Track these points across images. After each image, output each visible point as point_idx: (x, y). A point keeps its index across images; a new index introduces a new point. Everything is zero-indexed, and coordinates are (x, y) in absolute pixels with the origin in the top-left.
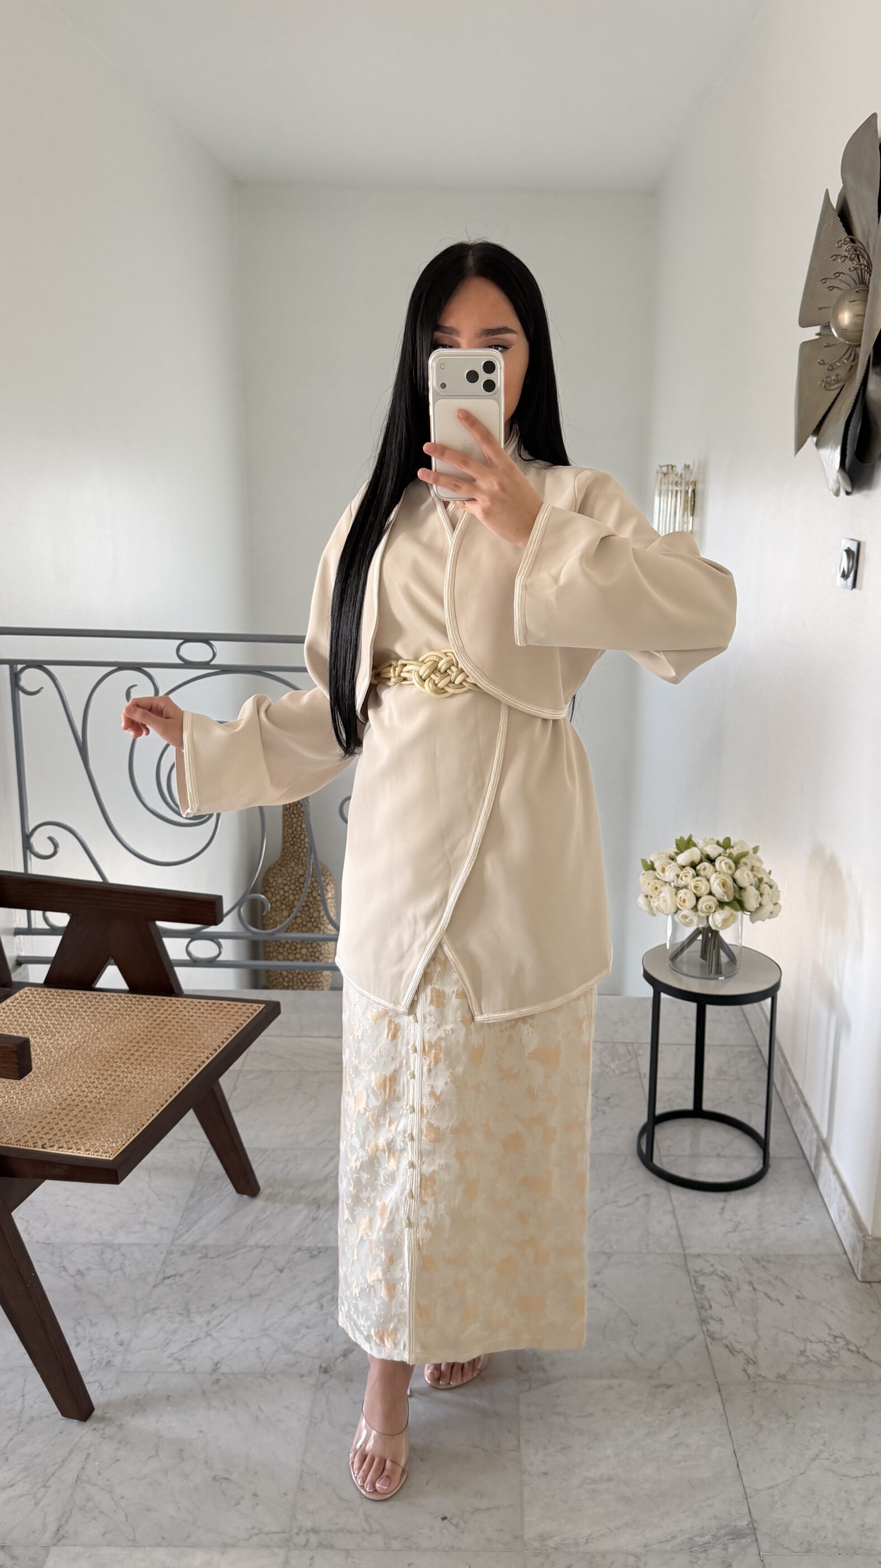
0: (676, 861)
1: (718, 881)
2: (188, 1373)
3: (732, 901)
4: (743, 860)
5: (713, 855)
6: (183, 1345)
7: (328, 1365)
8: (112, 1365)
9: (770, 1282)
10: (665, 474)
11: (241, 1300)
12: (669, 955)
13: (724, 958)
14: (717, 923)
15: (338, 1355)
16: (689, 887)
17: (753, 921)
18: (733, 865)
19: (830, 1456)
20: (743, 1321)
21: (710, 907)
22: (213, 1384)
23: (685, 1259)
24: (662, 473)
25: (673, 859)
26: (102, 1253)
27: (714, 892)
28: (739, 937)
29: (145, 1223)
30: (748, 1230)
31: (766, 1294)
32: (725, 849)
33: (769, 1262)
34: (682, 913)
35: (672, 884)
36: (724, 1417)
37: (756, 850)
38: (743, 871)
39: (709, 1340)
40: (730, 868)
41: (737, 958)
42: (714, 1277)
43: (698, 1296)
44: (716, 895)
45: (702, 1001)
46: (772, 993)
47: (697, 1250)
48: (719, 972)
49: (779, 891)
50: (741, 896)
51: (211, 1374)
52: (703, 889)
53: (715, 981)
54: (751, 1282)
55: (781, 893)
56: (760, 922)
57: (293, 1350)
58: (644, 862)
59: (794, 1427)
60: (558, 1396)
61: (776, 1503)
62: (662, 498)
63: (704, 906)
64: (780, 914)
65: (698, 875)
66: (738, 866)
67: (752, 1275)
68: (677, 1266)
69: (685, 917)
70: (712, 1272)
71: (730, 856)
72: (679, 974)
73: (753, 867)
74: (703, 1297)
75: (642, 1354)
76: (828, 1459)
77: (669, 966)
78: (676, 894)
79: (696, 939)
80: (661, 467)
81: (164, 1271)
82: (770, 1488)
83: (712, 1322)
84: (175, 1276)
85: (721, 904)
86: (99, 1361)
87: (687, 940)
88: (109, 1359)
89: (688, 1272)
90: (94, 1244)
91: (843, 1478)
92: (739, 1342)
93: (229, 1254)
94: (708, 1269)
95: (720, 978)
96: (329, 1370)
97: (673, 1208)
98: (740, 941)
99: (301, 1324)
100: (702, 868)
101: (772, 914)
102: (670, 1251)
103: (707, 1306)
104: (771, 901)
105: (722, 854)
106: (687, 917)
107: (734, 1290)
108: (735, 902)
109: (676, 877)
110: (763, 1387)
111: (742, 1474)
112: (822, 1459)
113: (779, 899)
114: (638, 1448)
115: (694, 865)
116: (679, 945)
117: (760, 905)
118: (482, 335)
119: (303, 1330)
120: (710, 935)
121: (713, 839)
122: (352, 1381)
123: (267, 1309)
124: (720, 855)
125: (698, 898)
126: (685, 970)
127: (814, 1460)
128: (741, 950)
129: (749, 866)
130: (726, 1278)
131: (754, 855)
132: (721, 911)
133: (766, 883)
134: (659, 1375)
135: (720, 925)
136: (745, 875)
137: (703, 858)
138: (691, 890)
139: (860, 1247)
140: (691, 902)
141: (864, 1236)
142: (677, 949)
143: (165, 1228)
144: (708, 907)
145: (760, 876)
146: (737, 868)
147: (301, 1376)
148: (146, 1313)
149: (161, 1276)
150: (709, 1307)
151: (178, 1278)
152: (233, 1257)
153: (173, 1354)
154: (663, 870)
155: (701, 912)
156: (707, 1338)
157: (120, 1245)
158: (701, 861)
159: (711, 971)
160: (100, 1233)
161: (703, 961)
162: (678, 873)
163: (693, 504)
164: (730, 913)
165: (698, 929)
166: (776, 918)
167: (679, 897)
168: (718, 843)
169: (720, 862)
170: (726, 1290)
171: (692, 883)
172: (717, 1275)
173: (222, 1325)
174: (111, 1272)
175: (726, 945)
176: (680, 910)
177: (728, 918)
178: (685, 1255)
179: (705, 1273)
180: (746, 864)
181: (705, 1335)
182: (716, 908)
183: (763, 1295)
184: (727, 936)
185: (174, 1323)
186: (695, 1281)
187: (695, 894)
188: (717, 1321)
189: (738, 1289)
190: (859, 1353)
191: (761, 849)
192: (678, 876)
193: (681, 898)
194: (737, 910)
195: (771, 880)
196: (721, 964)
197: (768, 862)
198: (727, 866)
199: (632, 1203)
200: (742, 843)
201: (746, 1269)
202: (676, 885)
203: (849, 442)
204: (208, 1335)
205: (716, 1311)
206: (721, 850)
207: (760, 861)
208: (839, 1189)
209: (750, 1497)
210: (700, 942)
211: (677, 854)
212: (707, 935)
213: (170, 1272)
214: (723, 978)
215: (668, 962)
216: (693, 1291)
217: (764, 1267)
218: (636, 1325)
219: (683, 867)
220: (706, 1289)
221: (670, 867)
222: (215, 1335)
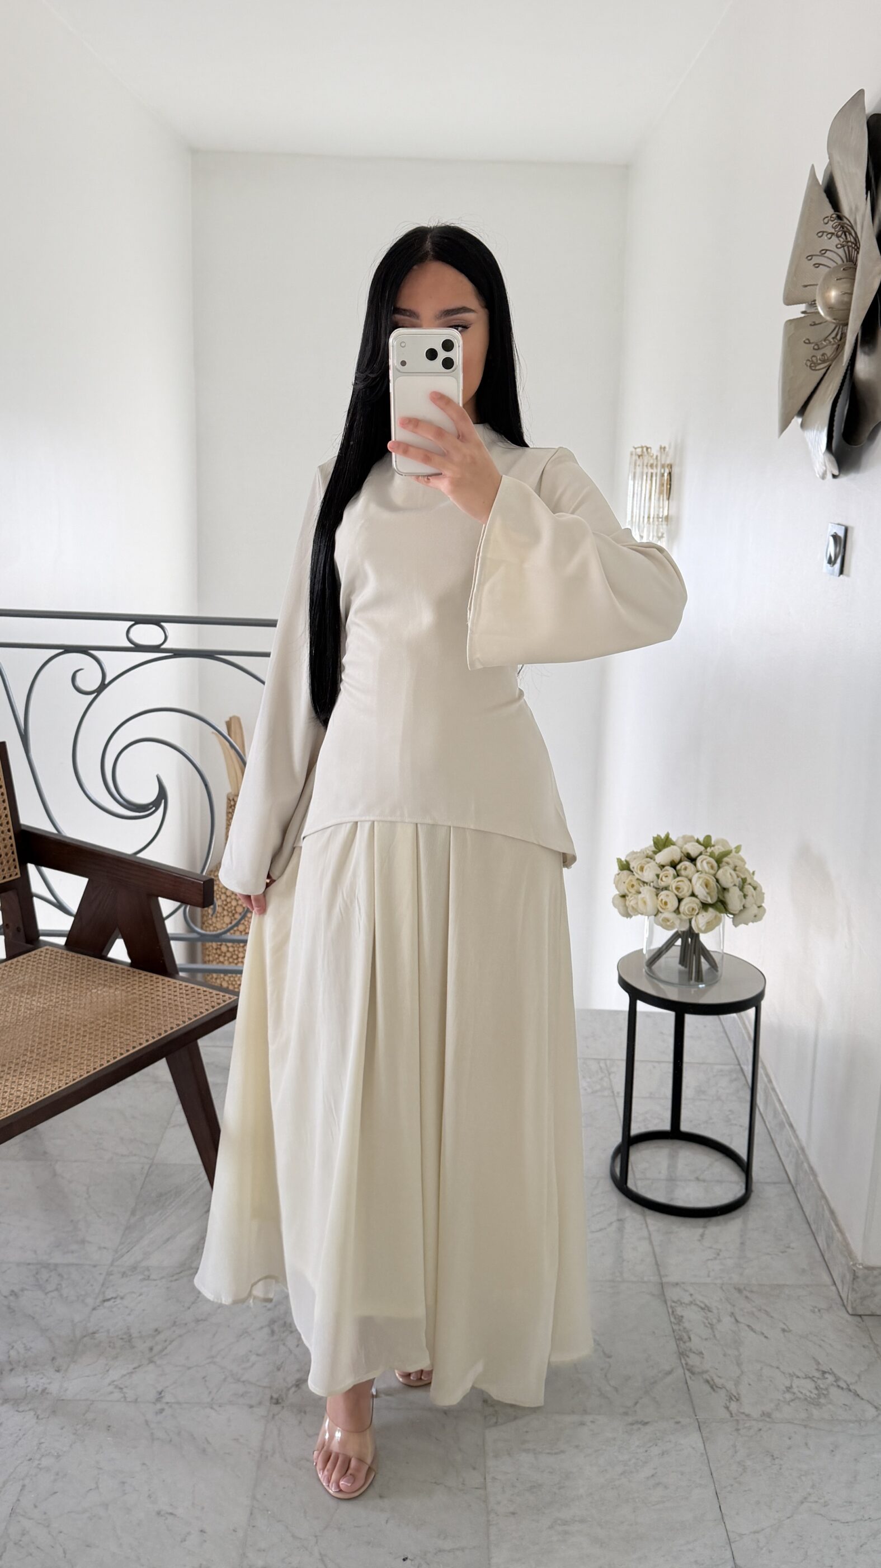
0: (654, 860)
1: (701, 880)
2: (129, 1402)
3: (716, 902)
4: (726, 859)
5: (693, 854)
6: (125, 1373)
7: (280, 1395)
8: (48, 1393)
9: (753, 1314)
10: (639, 456)
11: (186, 1324)
12: (645, 961)
13: (705, 965)
14: (700, 926)
15: (290, 1385)
16: (670, 888)
17: (736, 925)
18: (715, 864)
19: (819, 1499)
20: (725, 1355)
21: (693, 909)
22: (157, 1413)
23: (662, 1287)
24: (636, 454)
25: (651, 858)
26: (37, 1273)
27: (696, 893)
28: (721, 941)
29: (83, 1242)
30: (729, 1258)
31: (749, 1326)
32: (706, 848)
33: (752, 1292)
34: (661, 916)
35: (652, 884)
36: (705, 1457)
37: (738, 849)
38: (726, 871)
39: (688, 1374)
40: (712, 867)
41: (718, 965)
42: (693, 1307)
43: (676, 1327)
44: (699, 897)
45: (681, 1010)
46: (755, 1002)
47: (673, 1278)
48: (699, 979)
49: (764, 894)
50: (724, 897)
51: (154, 1403)
52: (686, 891)
53: (696, 989)
54: (732, 1313)
55: (765, 896)
56: (742, 926)
57: (242, 1380)
58: (619, 861)
59: (780, 1469)
60: (527, 1432)
61: (762, 1549)
62: (636, 482)
63: (686, 908)
64: (764, 918)
65: (678, 875)
66: (721, 865)
67: (734, 1306)
68: (653, 1295)
69: (667, 920)
70: (691, 1303)
71: (712, 855)
72: (656, 981)
73: (736, 867)
74: (681, 1328)
75: (616, 1389)
76: (817, 1502)
77: (646, 971)
78: (657, 895)
79: (673, 945)
80: (635, 448)
81: (104, 1293)
82: (755, 1532)
83: (691, 1355)
84: (115, 1298)
85: (705, 906)
86: (34, 1388)
87: (664, 945)
88: (45, 1386)
89: (665, 1302)
90: (29, 1264)
91: (832, 1522)
92: (719, 1377)
93: (173, 1276)
94: (687, 1299)
95: (700, 986)
96: (280, 1401)
97: (649, 1231)
98: (722, 948)
99: (251, 1351)
100: (683, 867)
101: (756, 918)
102: (646, 1279)
103: (686, 1337)
104: (756, 904)
105: (703, 853)
106: (668, 920)
107: (715, 1321)
108: (719, 904)
109: (656, 877)
110: (746, 1425)
111: (724, 1516)
112: (810, 1502)
113: (763, 902)
114: (612, 1488)
115: (674, 865)
116: (656, 950)
117: (744, 907)
118: (441, 316)
119: (253, 1358)
120: (690, 940)
121: (692, 837)
122: (305, 1412)
123: (214, 1335)
124: (701, 854)
125: (680, 900)
126: (662, 976)
127: (802, 1503)
128: (723, 957)
129: (732, 866)
130: (706, 1309)
131: (736, 854)
132: (704, 914)
133: (750, 884)
134: (635, 1411)
135: (703, 929)
136: (728, 874)
137: (683, 858)
138: (672, 891)
139: (849, 1277)
140: (673, 903)
141: (854, 1265)
142: (654, 955)
143: (105, 1248)
144: (691, 909)
145: (743, 877)
146: (719, 867)
147: (251, 1407)
148: (85, 1336)
149: (101, 1298)
150: (688, 1340)
151: (118, 1301)
152: (176, 1280)
153: (114, 1381)
154: (642, 869)
155: (684, 914)
156: (687, 1372)
157: (56, 1265)
158: (680, 861)
159: (691, 979)
160: (35, 1252)
161: (682, 968)
162: (658, 873)
163: (668, 486)
164: (713, 917)
165: (677, 932)
166: (759, 922)
167: (660, 899)
168: (698, 841)
169: (702, 862)
170: (706, 1322)
171: (673, 884)
172: (697, 1305)
173: (164, 1353)
174: (46, 1294)
175: (708, 951)
176: (661, 912)
177: (712, 921)
178: (662, 1284)
179: (684, 1303)
180: (728, 863)
181: (683, 1367)
182: (699, 910)
183: (747, 1328)
184: (707, 940)
185: (114, 1348)
186: (673, 1312)
187: (677, 896)
188: (697, 1354)
189: (719, 1321)
190: (850, 1390)
191: (743, 848)
192: (658, 876)
193: (662, 900)
194: (721, 912)
195: (754, 880)
196: (702, 971)
197: (752, 863)
198: (709, 865)
199: (605, 1229)
200: (724, 842)
201: (727, 1299)
202: (658, 887)
203: (835, 423)
204: (151, 1361)
205: (696, 1343)
206: (702, 848)
207: (743, 860)
208: (827, 1213)
209: (733, 1542)
210: (679, 948)
211: (655, 853)
212: (688, 940)
213: (109, 1294)
214: (704, 986)
215: (645, 969)
216: (671, 1322)
217: (747, 1297)
218: (609, 1357)
219: (662, 867)
220: (684, 1320)
221: (649, 867)
222: (159, 1362)
